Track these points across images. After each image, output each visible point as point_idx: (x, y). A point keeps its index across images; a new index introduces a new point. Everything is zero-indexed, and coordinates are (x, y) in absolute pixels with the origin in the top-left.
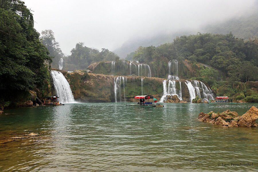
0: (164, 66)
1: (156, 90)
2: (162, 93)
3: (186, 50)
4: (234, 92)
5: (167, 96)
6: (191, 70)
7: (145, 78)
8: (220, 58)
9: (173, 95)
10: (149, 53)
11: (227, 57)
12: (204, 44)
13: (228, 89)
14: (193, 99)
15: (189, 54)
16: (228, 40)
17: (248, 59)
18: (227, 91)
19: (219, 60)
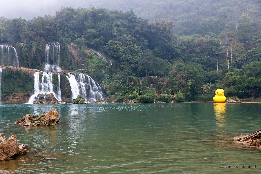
0: (38, 51)
1: (23, 86)
2: (31, 91)
3: (73, 30)
4: (127, 90)
5: (38, 95)
6: (77, 58)
7: (7, 67)
8: (116, 44)
9: (48, 93)
10: (15, 29)
11: (125, 42)
12: (97, 23)
13: (121, 86)
14: (74, 99)
15: (77, 36)
16: (128, 20)
17: (151, 46)
18: (119, 88)
19: (115, 46)
